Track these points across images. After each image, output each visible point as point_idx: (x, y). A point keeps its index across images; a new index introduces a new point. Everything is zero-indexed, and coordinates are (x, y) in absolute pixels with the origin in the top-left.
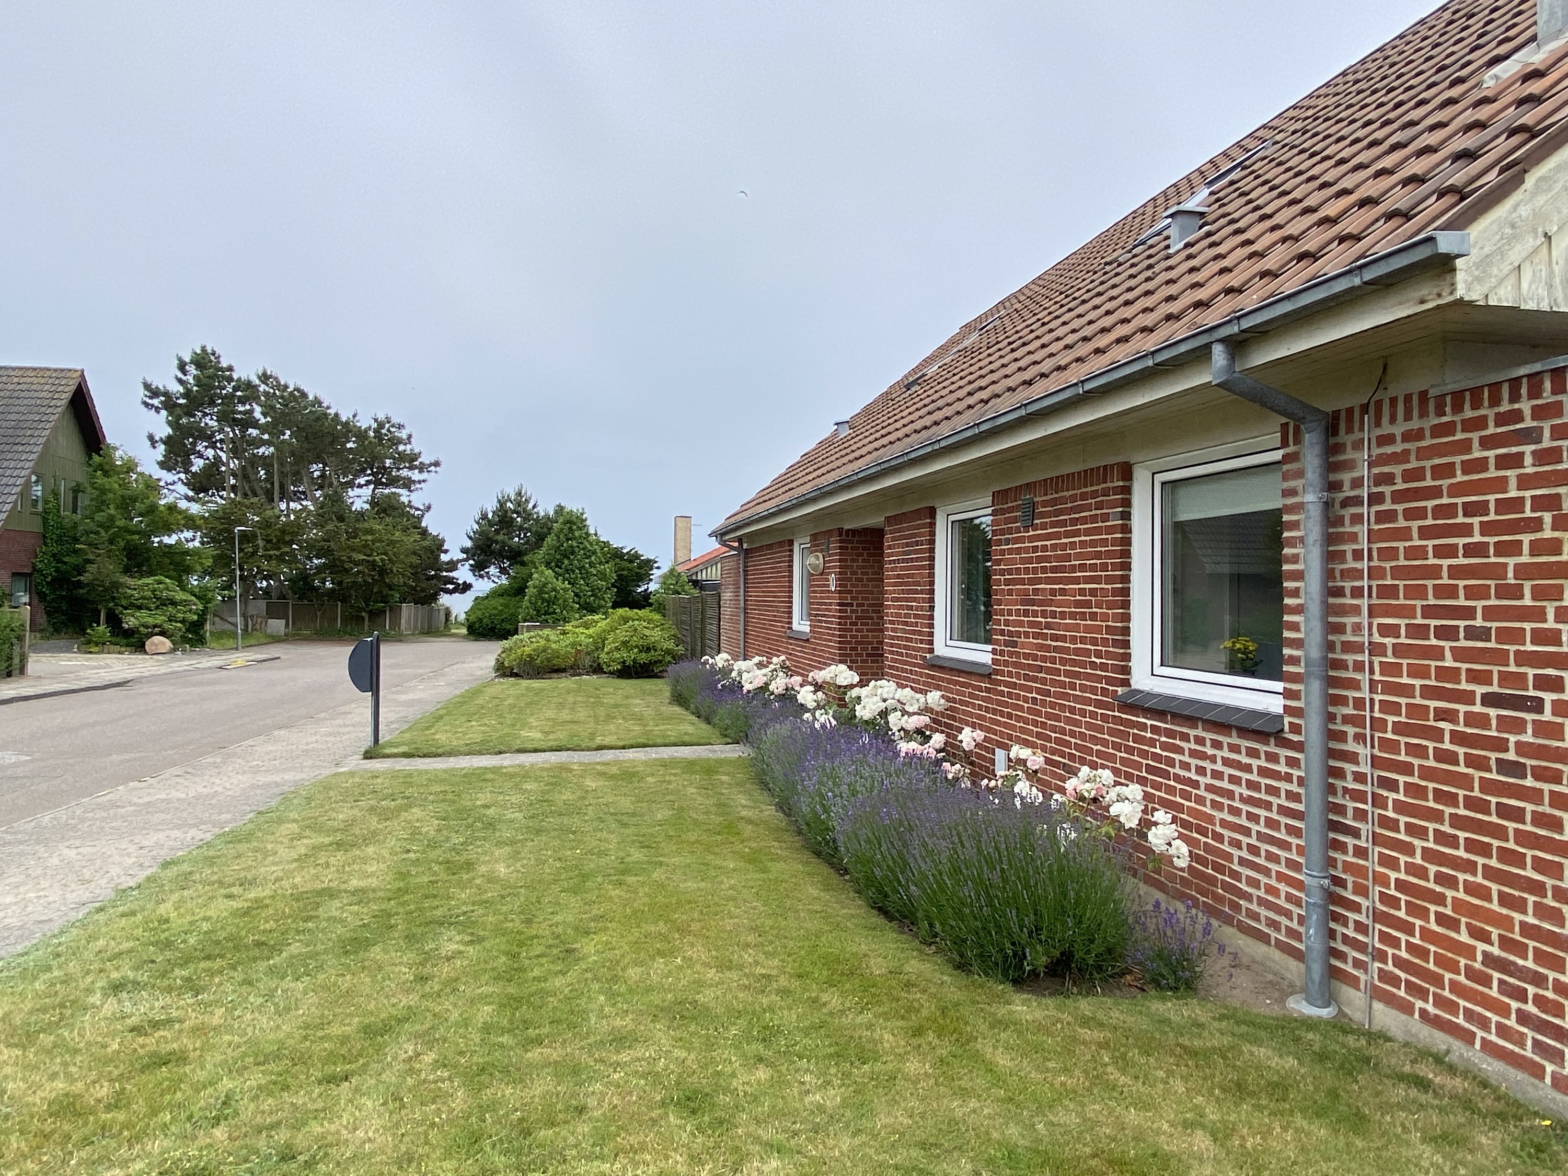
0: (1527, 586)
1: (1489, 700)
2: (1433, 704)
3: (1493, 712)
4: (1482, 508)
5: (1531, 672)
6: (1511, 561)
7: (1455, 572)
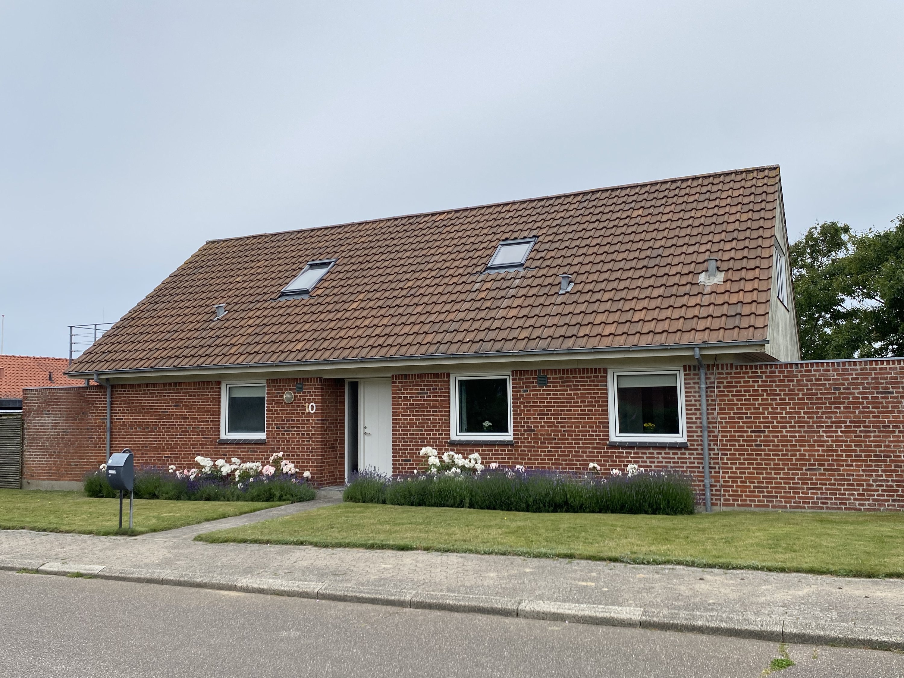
0: (761, 408)
1: (752, 432)
2: (737, 434)
3: (753, 434)
4: (749, 391)
5: (762, 425)
6: (757, 403)
7: (742, 404)
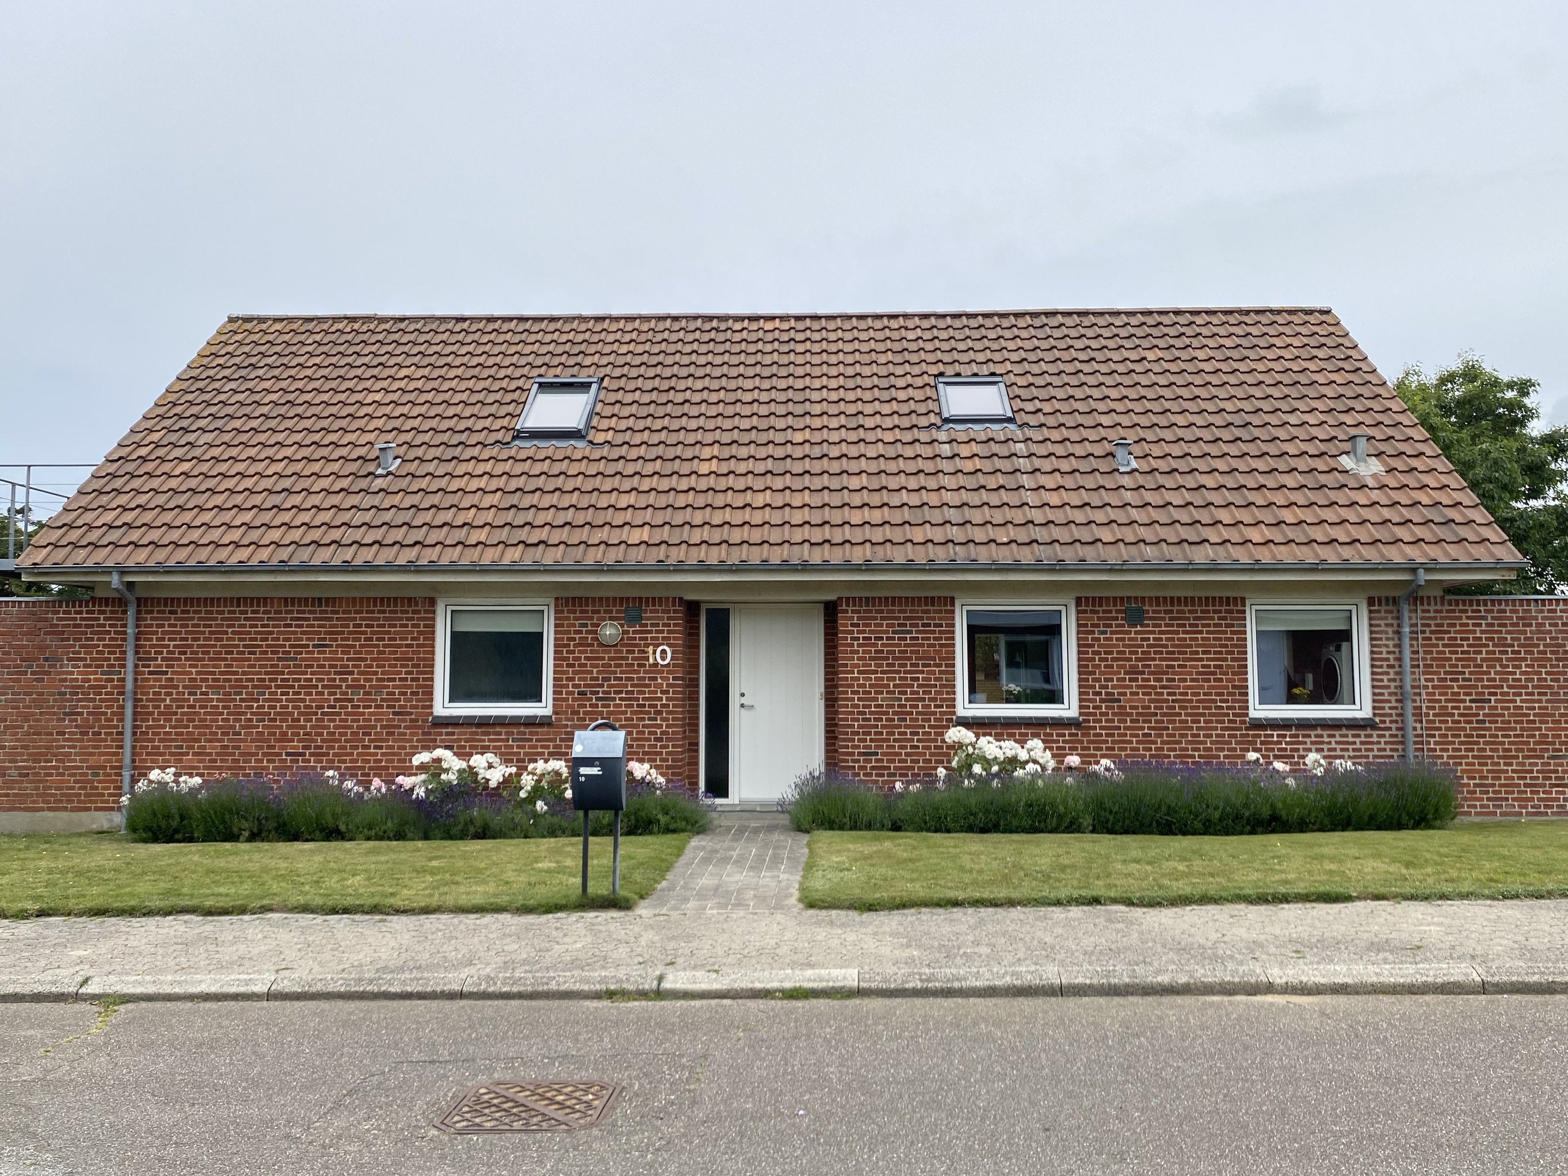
0: (1485, 664)
1: (1471, 701)
2: (1450, 705)
3: (1473, 705)
4: (1468, 639)
5: (1486, 691)
6: (1479, 657)
7: (1457, 659)
